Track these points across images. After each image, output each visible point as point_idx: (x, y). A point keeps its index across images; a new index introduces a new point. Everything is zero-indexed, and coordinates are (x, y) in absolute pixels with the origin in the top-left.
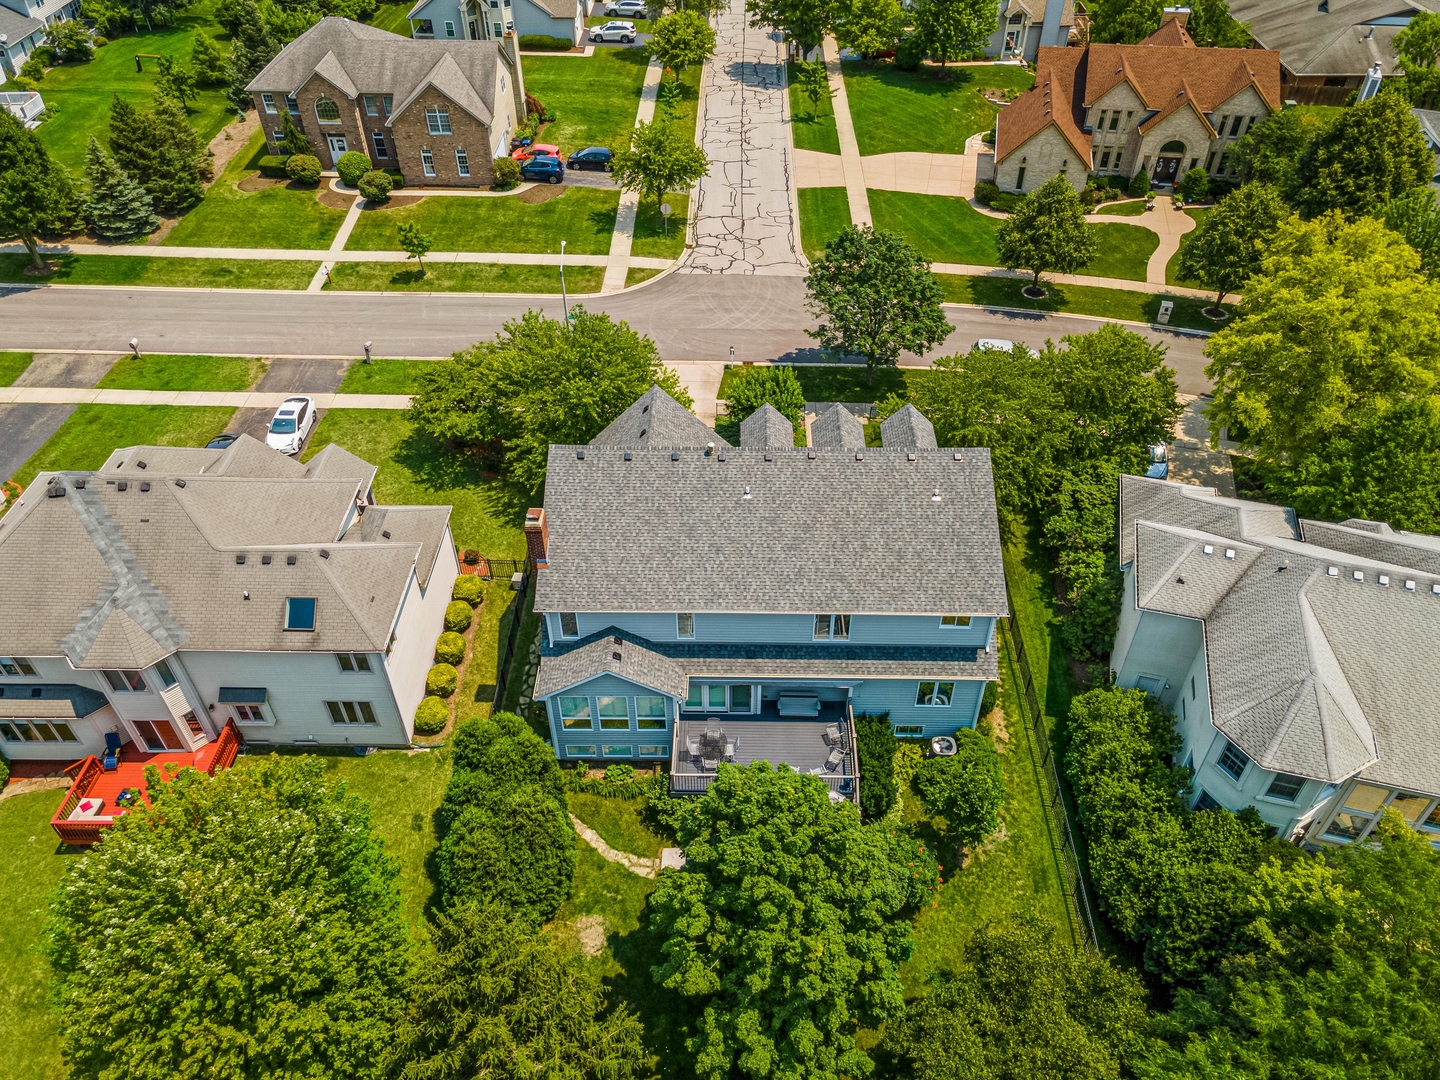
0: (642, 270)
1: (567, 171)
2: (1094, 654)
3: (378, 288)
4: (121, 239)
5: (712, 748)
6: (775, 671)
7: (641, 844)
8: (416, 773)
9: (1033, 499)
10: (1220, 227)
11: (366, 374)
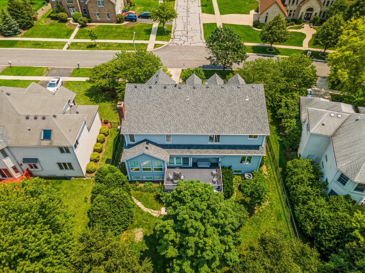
0: (158, 44)
1: (138, 19)
2: (293, 149)
3: (83, 49)
4: (10, 36)
5: (177, 177)
6: (196, 153)
7: (155, 206)
8: (86, 185)
9: (274, 104)
10: (327, 28)
11: (78, 72)
